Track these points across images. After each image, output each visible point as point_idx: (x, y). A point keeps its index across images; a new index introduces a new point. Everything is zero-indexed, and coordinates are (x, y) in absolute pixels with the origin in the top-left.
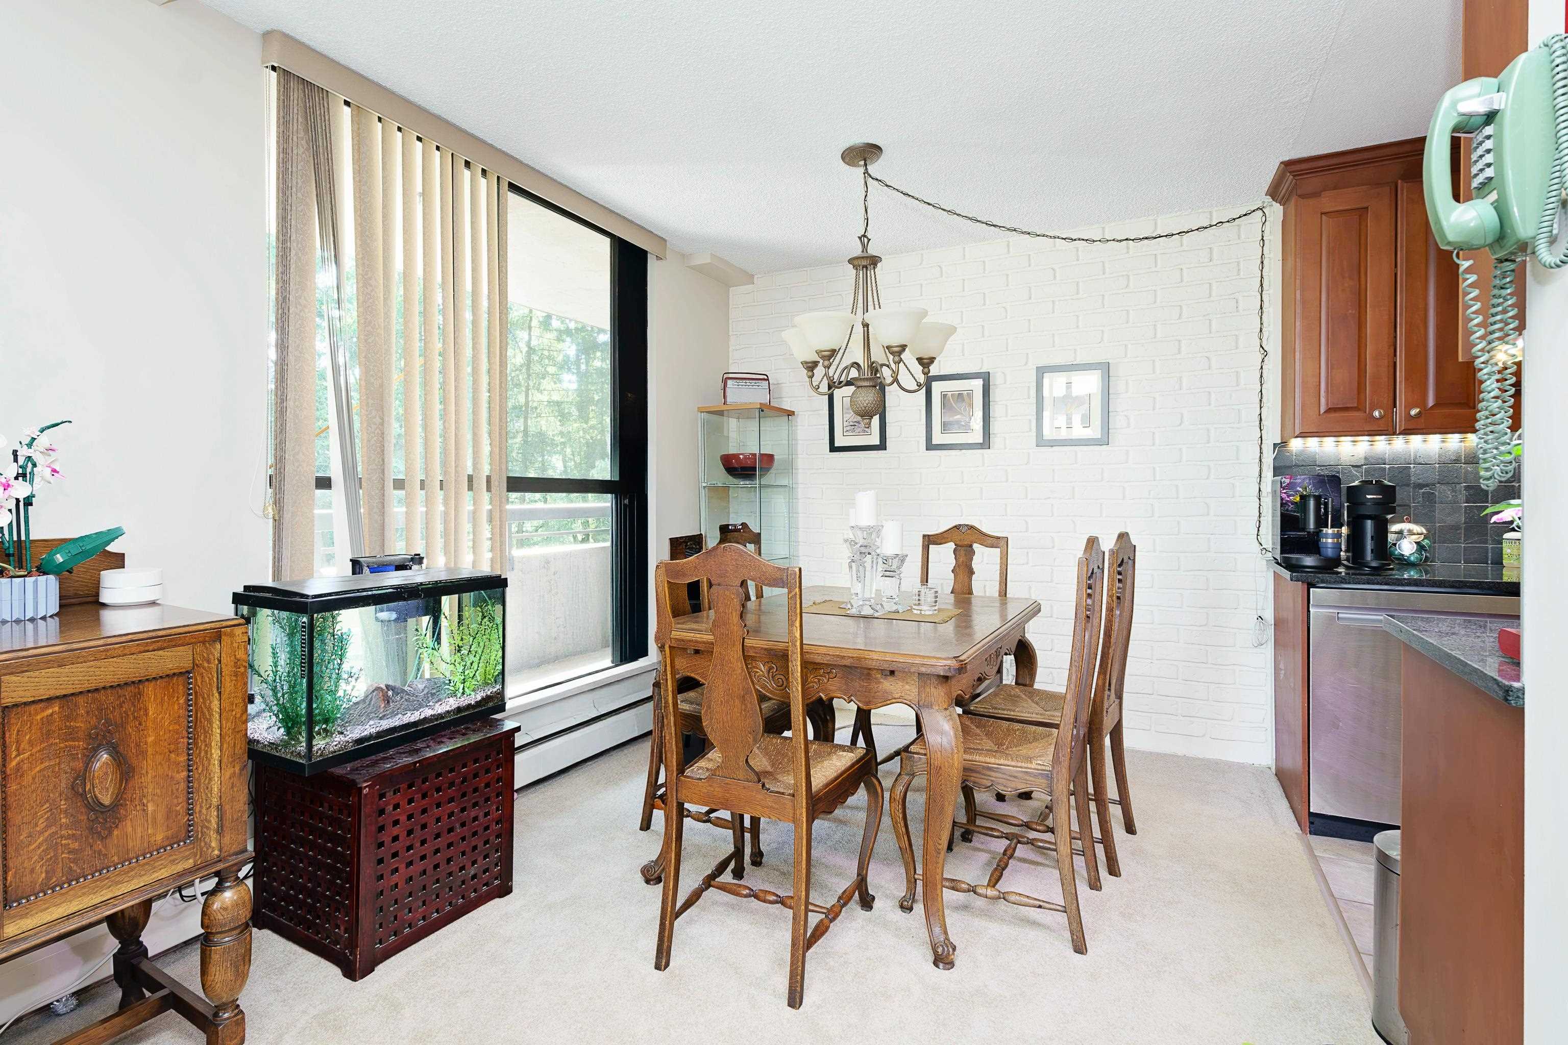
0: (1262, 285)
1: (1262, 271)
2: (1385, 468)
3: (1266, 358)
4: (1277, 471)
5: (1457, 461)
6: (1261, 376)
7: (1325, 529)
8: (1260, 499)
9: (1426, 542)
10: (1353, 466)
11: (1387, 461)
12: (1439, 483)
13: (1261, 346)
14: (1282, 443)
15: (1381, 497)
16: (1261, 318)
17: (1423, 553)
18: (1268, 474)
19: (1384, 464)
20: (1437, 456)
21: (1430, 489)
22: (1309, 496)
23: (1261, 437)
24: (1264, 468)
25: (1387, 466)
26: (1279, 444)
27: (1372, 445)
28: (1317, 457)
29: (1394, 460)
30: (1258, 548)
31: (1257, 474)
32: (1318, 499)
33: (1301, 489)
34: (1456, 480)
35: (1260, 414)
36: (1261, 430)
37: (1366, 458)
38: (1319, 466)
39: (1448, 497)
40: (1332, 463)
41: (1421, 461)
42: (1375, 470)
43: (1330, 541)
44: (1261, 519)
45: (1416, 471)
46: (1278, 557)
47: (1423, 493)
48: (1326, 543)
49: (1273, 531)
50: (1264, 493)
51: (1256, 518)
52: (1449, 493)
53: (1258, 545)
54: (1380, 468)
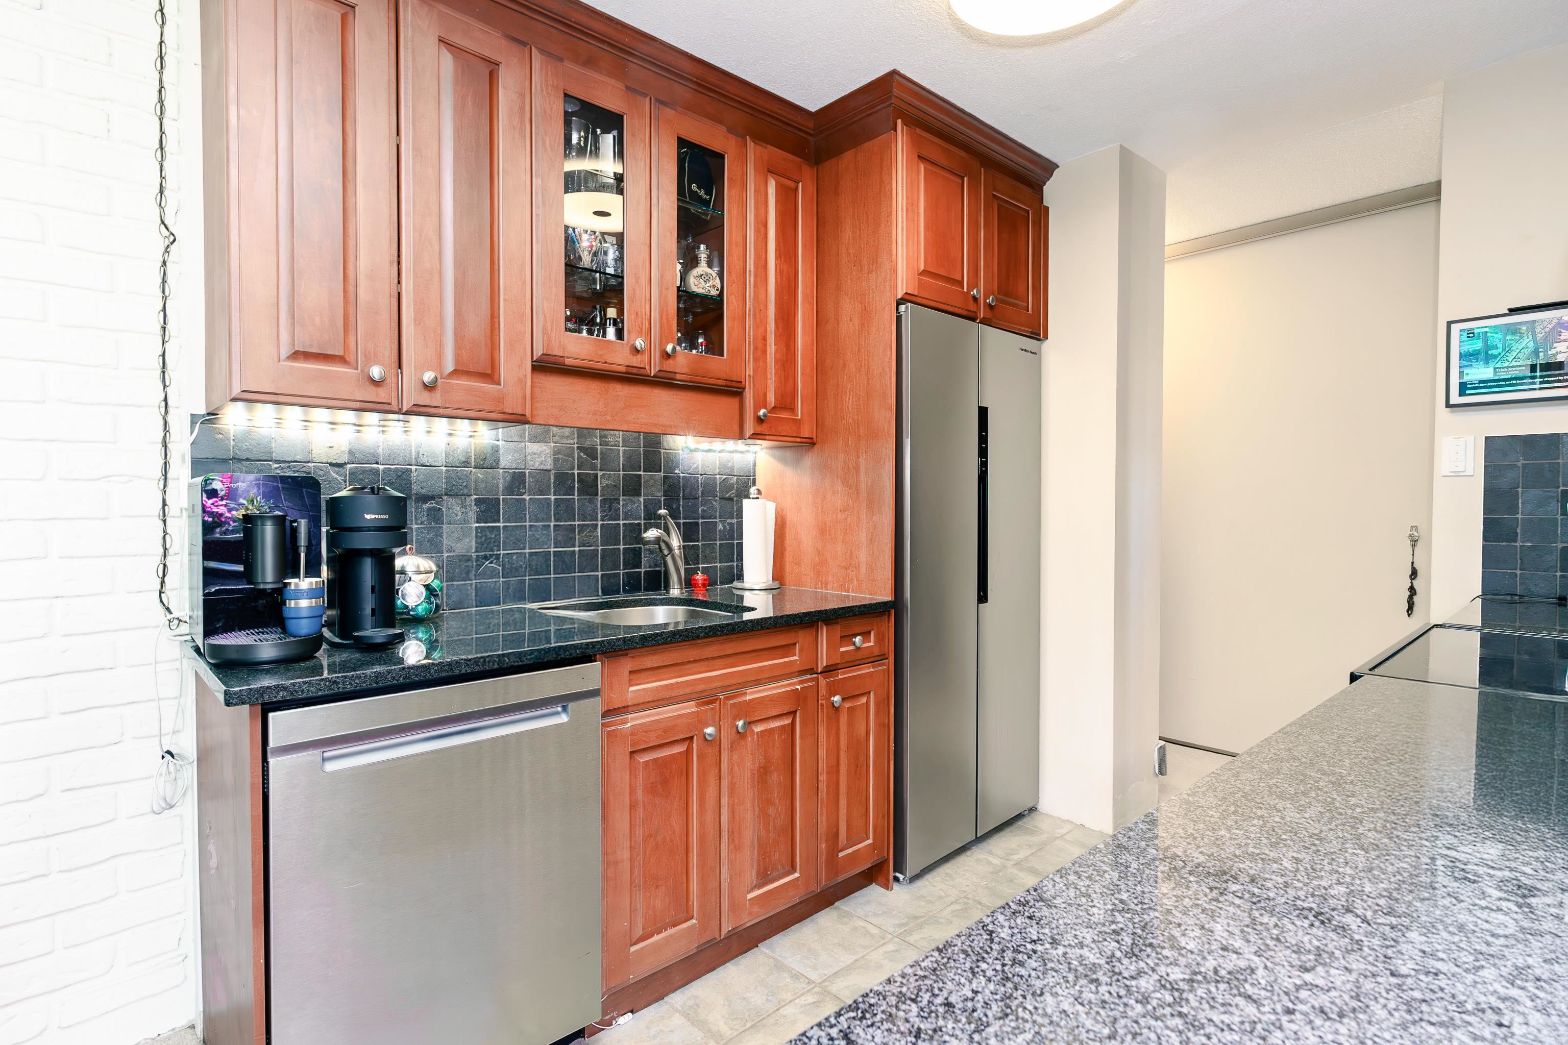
0: (161, 101)
1: (161, 73)
2: (377, 470)
3: (172, 247)
4: (199, 465)
5: (466, 464)
6: (164, 281)
7: (293, 581)
8: (165, 521)
9: (436, 584)
10: (331, 464)
11: (381, 459)
12: (446, 494)
13: (163, 222)
14: (209, 414)
15: (386, 517)
16: (162, 166)
17: (433, 599)
18: (181, 471)
19: (377, 463)
20: (444, 455)
21: (436, 503)
22: (262, 518)
23: (166, 400)
24: (174, 460)
25: (381, 467)
26: (203, 416)
27: (358, 431)
28: (273, 445)
29: (390, 458)
30: (161, 616)
31: (159, 474)
32: (280, 521)
33: (245, 502)
34: (466, 491)
35: (164, 355)
36: (165, 386)
37: (351, 452)
38: (277, 462)
39: (457, 515)
40: (298, 458)
41: (425, 460)
42: (364, 471)
43: (304, 603)
44: (168, 558)
45: (418, 476)
46: (200, 642)
47: (429, 509)
48: (297, 609)
49: (191, 581)
50: (172, 510)
51: (158, 559)
52: (458, 509)
53: (162, 610)
54: (372, 470)
